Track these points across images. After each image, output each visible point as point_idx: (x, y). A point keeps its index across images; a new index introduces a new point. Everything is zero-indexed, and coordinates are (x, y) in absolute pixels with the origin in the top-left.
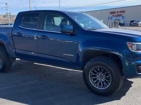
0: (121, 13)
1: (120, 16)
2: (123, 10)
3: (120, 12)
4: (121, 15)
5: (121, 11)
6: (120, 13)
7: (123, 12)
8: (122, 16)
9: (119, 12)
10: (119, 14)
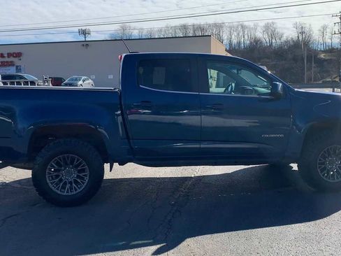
0: (11, 59)
1: (9, 65)
2: (16, 51)
3: (9, 55)
4: (11, 64)
5: (12, 52)
6: (8, 57)
7: (18, 55)
8: (13, 65)
9: (6, 55)
10: (7, 59)
